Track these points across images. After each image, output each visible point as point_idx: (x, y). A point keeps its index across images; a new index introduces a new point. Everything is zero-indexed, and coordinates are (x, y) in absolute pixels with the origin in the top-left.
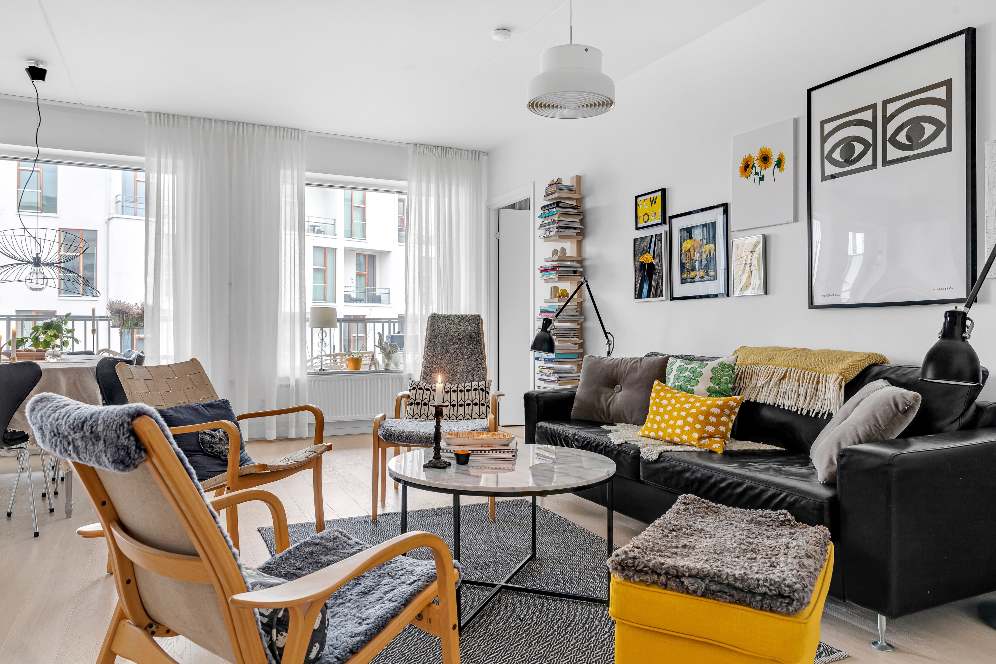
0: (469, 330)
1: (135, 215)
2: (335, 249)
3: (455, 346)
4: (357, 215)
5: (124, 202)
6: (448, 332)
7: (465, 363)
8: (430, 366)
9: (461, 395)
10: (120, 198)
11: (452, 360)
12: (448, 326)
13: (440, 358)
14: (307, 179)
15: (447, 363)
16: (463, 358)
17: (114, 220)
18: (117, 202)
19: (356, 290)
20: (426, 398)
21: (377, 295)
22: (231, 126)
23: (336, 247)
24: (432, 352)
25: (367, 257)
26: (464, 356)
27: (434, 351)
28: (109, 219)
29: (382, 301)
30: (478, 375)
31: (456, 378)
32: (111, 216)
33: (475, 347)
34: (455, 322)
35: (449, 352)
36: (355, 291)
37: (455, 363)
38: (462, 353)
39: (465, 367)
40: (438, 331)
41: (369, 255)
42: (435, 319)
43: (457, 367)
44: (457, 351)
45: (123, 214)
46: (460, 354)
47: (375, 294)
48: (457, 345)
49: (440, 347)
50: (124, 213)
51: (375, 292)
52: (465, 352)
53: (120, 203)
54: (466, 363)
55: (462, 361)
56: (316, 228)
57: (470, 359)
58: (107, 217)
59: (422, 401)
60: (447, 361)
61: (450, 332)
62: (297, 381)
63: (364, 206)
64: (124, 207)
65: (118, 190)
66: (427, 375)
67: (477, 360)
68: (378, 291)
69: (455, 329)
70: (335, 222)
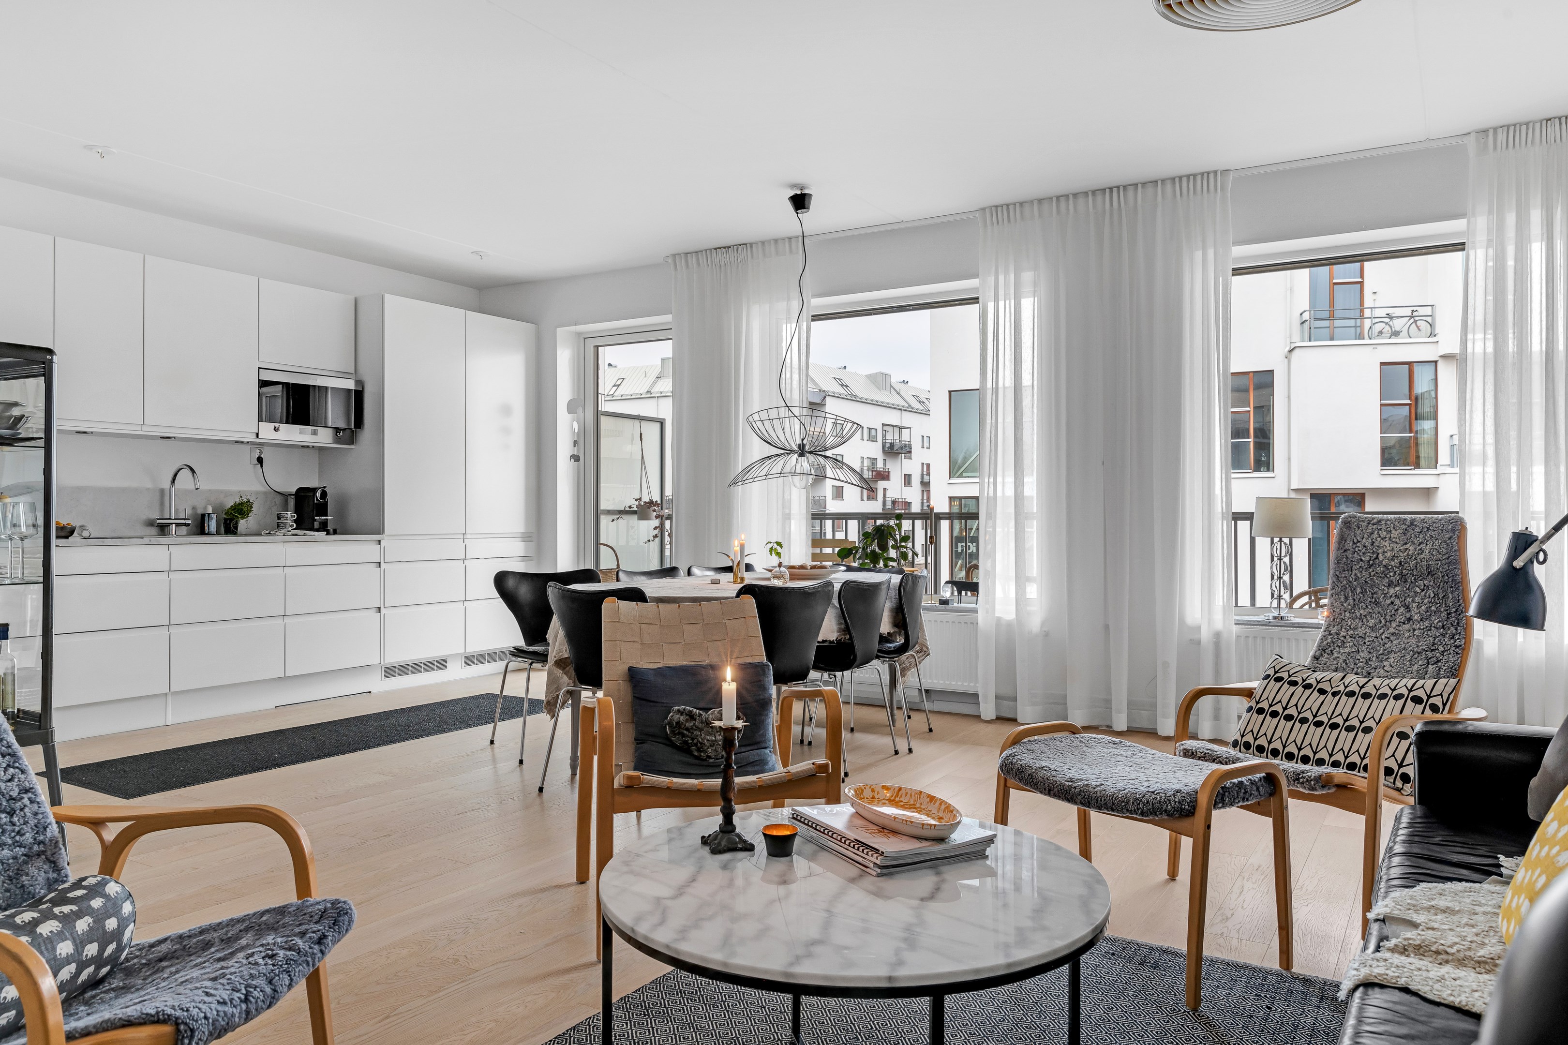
0: (1426, 555)
1: (1332, 339)
3: (1392, 591)
5: (1312, 321)
6: (1377, 558)
7: (1414, 630)
8: (1334, 630)
9: (1362, 705)
10: (1306, 316)
11: (1383, 622)
12: (1376, 543)
13: (1358, 614)
14: (1236, 259)
15: (1372, 628)
16: (1409, 620)
17: (1297, 350)
18: (1302, 323)
20: (1280, 701)
22: (1099, 198)
24: (1342, 599)
26: (1413, 613)
27: (1346, 598)
28: (1291, 351)
30: (1438, 661)
31: (1386, 663)
32: (1293, 346)
33: (1441, 596)
34: (1394, 534)
35: (1377, 603)
37: (1392, 630)
38: (1408, 608)
39: (1413, 641)
40: (1355, 555)
42: (1349, 528)
43: (1392, 638)
44: (1397, 602)
45: (1310, 341)
46: (1402, 610)
48: (1397, 589)
49: (1359, 590)
50: (1312, 339)
52: (1414, 605)
53: (1306, 325)
54: (1416, 633)
55: (1406, 627)
57: (1427, 623)
58: (1288, 349)
59: (1271, 706)
60: (1372, 622)
61: (1381, 557)
62: (1218, 635)
64: (1312, 328)
65: (1303, 302)
66: (1324, 650)
67: (1443, 627)
69: (1393, 550)
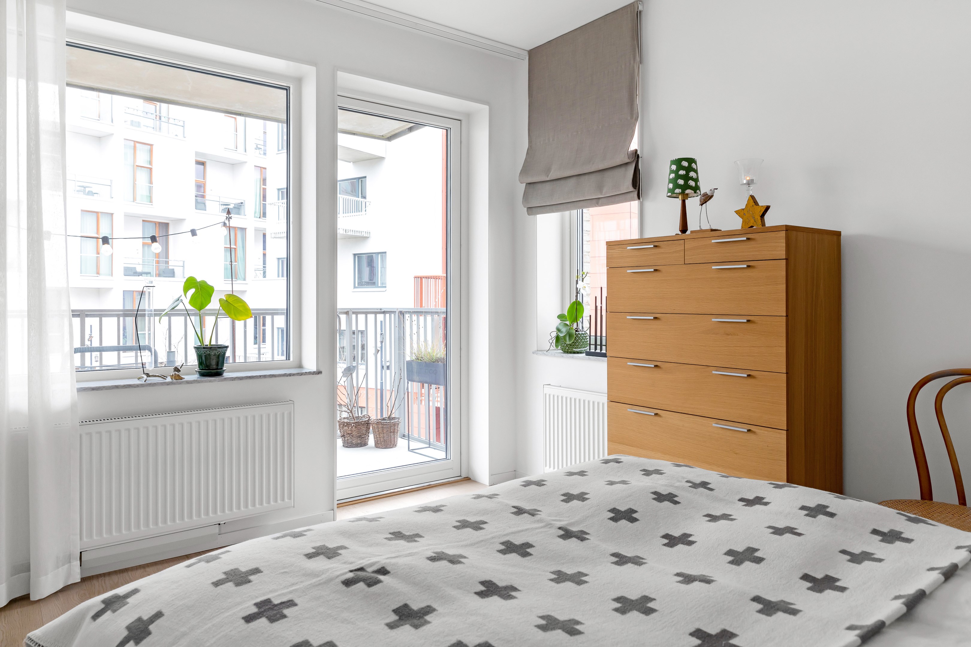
2: (112, 214)
4: (142, 177)
19: (143, 262)
21: (170, 268)
23: (113, 213)
25: (157, 225)
29: (176, 275)
36: (141, 263)
41: (159, 223)
47: (168, 266)
51: (168, 264)
56: (87, 190)
63: (150, 167)
68: (170, 263)
70: (111, 183)
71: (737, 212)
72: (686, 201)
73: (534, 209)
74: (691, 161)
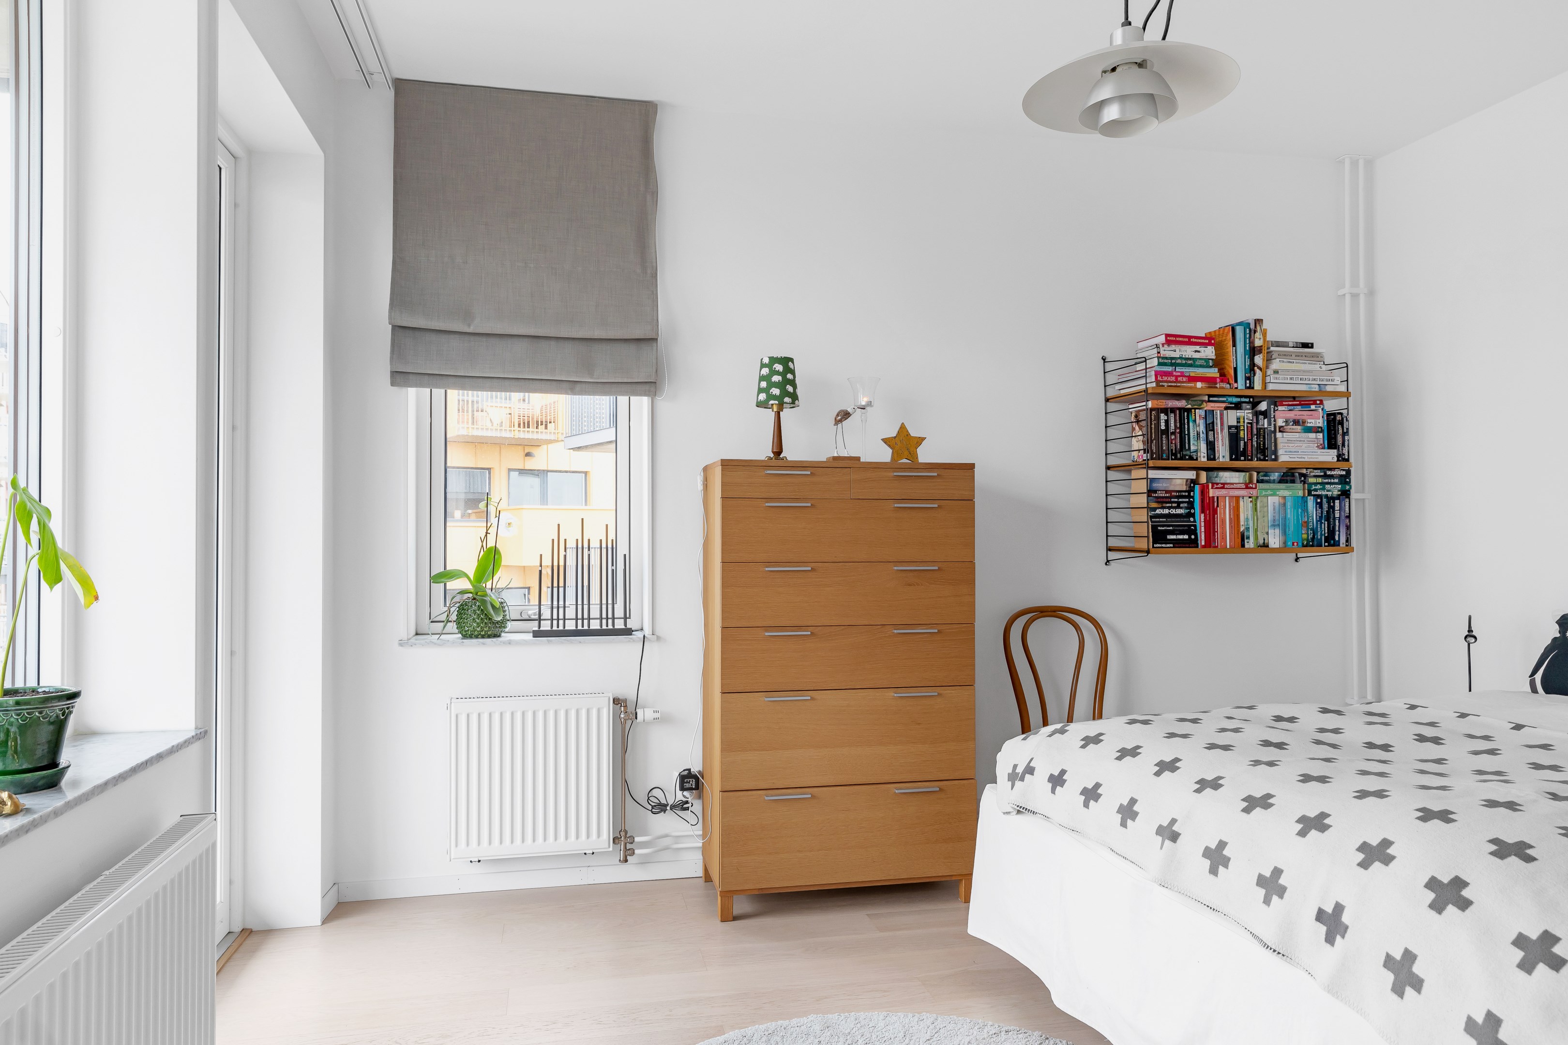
71: (885, 441)
72: (781, 413)
73: (411, 377)
74: (786, 361)
